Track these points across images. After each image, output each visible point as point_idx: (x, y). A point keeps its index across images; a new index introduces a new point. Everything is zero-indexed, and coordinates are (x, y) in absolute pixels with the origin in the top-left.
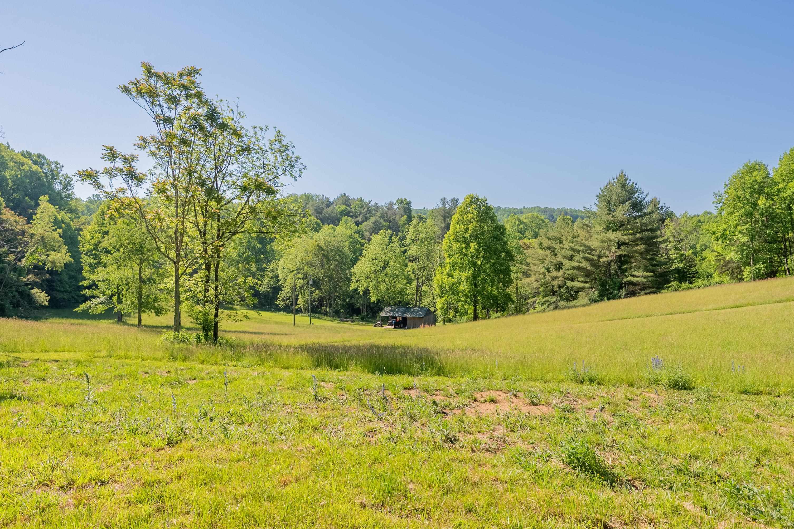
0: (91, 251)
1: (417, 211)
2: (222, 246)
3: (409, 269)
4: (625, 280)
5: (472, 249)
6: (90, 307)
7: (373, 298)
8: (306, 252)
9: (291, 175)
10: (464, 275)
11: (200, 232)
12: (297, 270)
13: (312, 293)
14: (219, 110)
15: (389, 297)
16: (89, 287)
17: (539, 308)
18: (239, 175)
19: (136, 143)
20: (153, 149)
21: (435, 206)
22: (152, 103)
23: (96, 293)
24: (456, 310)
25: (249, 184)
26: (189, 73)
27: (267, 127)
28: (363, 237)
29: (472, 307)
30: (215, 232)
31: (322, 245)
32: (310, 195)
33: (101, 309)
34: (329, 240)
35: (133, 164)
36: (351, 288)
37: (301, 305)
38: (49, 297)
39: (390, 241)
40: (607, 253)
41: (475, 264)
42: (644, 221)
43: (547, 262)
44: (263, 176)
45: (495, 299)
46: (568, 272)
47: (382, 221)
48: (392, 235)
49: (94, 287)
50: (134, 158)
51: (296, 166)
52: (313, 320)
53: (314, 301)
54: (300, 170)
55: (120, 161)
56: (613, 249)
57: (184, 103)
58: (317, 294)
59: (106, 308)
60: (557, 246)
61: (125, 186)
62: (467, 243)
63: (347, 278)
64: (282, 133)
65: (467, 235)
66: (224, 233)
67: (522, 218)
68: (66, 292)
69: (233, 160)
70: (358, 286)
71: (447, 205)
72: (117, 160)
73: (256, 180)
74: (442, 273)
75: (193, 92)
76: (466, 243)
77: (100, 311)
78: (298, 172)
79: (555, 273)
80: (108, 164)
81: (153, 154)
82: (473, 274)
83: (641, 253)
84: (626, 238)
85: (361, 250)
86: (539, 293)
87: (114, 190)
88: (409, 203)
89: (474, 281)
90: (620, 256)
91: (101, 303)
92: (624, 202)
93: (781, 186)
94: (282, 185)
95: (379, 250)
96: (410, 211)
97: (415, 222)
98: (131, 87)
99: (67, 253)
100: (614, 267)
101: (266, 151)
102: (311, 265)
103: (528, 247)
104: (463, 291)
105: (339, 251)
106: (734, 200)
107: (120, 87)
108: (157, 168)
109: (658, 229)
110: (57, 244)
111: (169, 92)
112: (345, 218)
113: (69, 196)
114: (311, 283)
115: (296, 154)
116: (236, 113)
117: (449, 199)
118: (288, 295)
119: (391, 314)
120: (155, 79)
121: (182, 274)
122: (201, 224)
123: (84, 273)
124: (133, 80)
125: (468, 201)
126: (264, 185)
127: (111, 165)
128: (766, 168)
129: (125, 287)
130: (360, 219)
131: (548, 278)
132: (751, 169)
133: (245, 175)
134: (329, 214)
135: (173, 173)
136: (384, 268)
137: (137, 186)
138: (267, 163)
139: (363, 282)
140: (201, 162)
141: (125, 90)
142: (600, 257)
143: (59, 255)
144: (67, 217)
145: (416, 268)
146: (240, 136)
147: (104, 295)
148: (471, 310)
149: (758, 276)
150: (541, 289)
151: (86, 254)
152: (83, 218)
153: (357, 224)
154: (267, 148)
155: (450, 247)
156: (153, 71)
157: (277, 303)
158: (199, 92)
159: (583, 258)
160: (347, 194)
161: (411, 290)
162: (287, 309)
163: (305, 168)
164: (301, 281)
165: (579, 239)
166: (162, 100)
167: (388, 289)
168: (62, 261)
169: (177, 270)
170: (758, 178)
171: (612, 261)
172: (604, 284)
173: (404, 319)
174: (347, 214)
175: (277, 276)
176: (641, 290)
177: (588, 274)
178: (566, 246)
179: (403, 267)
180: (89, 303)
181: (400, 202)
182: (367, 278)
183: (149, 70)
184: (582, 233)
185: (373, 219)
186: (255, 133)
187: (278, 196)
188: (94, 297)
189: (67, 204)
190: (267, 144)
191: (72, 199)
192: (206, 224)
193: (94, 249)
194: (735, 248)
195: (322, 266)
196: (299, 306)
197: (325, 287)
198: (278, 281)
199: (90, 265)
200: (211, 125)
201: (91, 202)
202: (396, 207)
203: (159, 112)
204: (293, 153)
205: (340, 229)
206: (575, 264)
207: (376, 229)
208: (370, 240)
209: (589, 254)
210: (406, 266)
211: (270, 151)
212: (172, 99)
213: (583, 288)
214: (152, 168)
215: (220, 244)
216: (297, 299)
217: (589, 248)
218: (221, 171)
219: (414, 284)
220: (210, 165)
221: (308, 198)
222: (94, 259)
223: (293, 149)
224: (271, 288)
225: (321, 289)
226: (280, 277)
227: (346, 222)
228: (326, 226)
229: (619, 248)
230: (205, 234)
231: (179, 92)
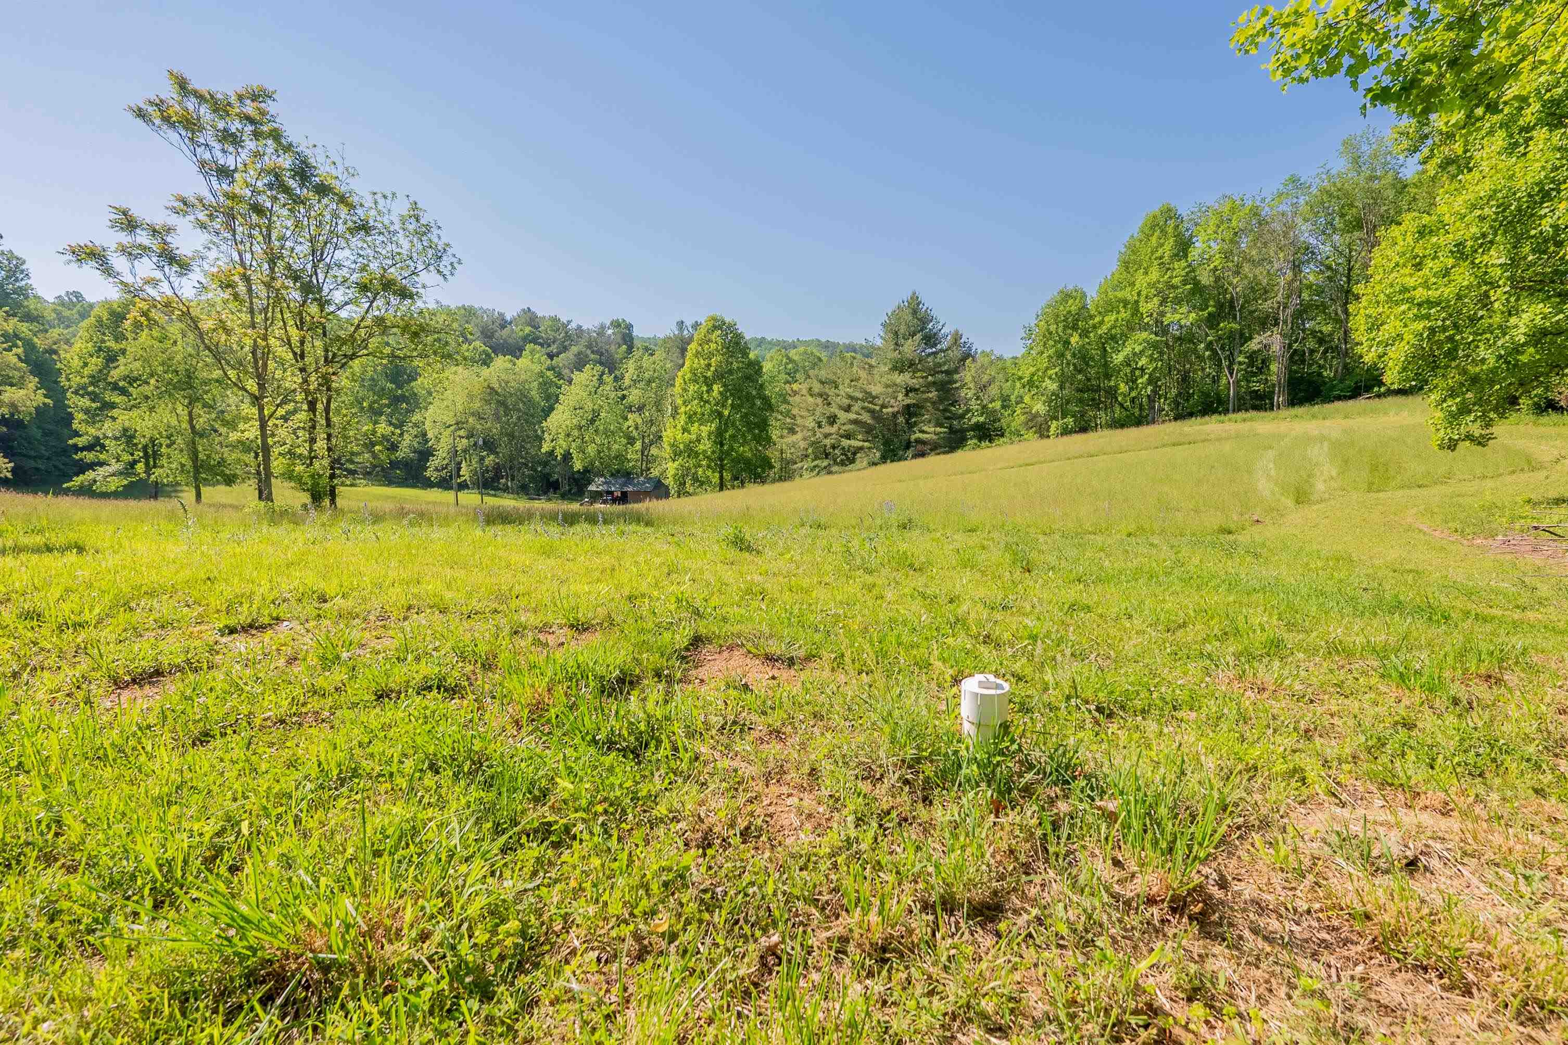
0: (84, 388)
1: (643, 340)
2: (334, 374)
3: (630, 423)
4: (913, 437)
5: (715, 393)
6: (95, 481)
7: (578, 466)
8: (471, 396)
9: (438, 271)
10: (705, 430)
11: (295, 354)
12: (457, 424)
13: (482, 459)
14: (312, 161)
15: (602, 464)
16: (89, 448)
17: (806, 475)
18: (353, 266)
19: (170, 204)
20: (202, 216)
21: (669, 333)
22: (192, 139)
23: (102, 457)
24: (695, 479)
25: (371, 281)
26: (254, 95)
27: (394, 194)
28: (560, 376)
29: (717, 475)
30: (320, 352)
31: (496, 386)
32: (471, 307)
33: (115, 484)
34: (506, 378)
35: (169, 239)
36: (543, 450)
37: (467, 477)
38: (12, 465)
39: (601, 381)
40: (892, 401)
41: (720, 415)
42: (938, 360)
43: (817, 413)
44: (392, 270)
45: (747, 462)
46: (844, 428)
47: (589, 352)
48: (603, 373)
49: (98, 448)
50: (169, 230)
51: (444, 258)
52: (486, 498)
53: (487, 471)
54: (452, 264)
55: (144, 233)
56: (900, 396)
57: (250, 145)
58: (490, 460)
59: (126, 482)
60: (832, 392)
61: (158, 275)
62: (709, 384)
63: (537, 436)
64: (419, 206)
65: (709, 374)
66: (334, 355)
67: (792, 353)
68: (41, 457)
69: (342, 243)
70: (554, 447)
71: (686, 332)
72: (138, 231)
73: (383, 276)
74: (675, 427)
75: (265, 128)
76: (707, 385)
77: (113, 488)
78: (449, 268)
79: (827, 429)
80: (124, 238)
81: (203, 226)
82: (718, 428)
83: (934, 403)
84: (914, 383)
85: (557, 396)
86: (806, 456)
87: (139, 280)
88: (629, 327)
89: (719, 437)
90: (908, 406)
91: (113, 475)
92: (913, 335)
93: (1097, 319)
94: (424, 287)
95: (585, 394)
96: (632, 339)
97: (637, 354)
98: (150, 109)
99: (38, 389)
100: (901, 419)
101: (395, 233)
102: (480, 417)
103: (795, 393)
104: (705, 451)
105: (523, 395)
106: (1044, 336)
107: (131, 108)
108: (209, 249)
109: (956, 371)
110: (17, 374)
111: (221, 125)
112: (529, 347)
113: (23, 292)
114: (481, 442)
115: (444, 240)
116: (341, 169)
117: (689, 323)
118: (445, 462)
119: (605, 488)
120: (193, 99)
121: (271, 416)
122: (295, 340)
123: (75, 425)
124: (152, 97)
125: (710, 324)
126: (395, 284)
127: (129, 239)
128: (1084, 295)
129: (165, 442)
130: (554, 349)
131: (818, 435)
132: (1066, 296)
133: (363, 269)
134: (505, 340)
135: (241, 259)
136: (592, 421)
137: (181, 275)
138: (399, 250)
139: (561, 442)
140: (288, 244)
141: (141, 114)
142: (883, 406)
143: (22, 392)
144: (25, 328)
145: (639, 421)
146: (352, 207)
147: (118, 461)
148: (715, 479)
149: (1066, 432)
150: (810, 451)
151: (76, 393)
152: (54, 333)
153: (551, 356)
154: (397, 227)
155: (685, 390)
156: (190, 87)
157: (428, 474)
158: (275, 130)
159: (863, 408)
160: (533, 309)
161: (633, 454)
162: (444, 484)
163: (460, 262)
164: (465, 441)
165: (859, 384)
166: (208, 137)
167: (599, 452)
168: (28, 403)
169: (261, 409)
170: (1073, 308)
171: (898, 412)
172: (887, 443)
173: (624, 494)
174: (535, 341)
175: (424, 434)
176: (931, 450)
177: (869, 430)
178: (842, 393)
179: (621, 421)
180: (90, 475)
181: (616, 324)
182: (568, 435)
183: (182, 85)
184: (863, 374)
185: (574, 349)
186: (376, 203)
187: (419, 304)
188: (101, 464)
189: (19, 305)
190: (396, 220)
191: (27, 297)
192: (302, 343)
193: (92, 384)
194: (1043, 398)
195: (497, 418)
196: (463, 479)
197: (504, 450)
198: (427, 441)
199: (87, 411)
200: (302, 186)
201: (63, 304)
202: (610, 332)
203: (207, 156)
204: (439, 237)
205: (523, 362)
206: (853, 416)
207: (579, 364)
208: (570, 382)
209: (870, 402)
210: (626, 419)
211: (401, 231)
212: (229, 138)
213: (861, 448)
214: (201, 248)
215: (331, 370)
216: (459, 469)
217: (870, 394)
218: (322, 260)
219: (638, 446)
220: (304, 248)
221: (469, 313)
222: (93, 401)
223: (439, 232)
224: (414, 452)
225: (497, 453)
226: (430, 435)
227: (532, 352)
228: (501, 357)
229: (907, 395)
230: (302, 356)
231: (240, 127)
